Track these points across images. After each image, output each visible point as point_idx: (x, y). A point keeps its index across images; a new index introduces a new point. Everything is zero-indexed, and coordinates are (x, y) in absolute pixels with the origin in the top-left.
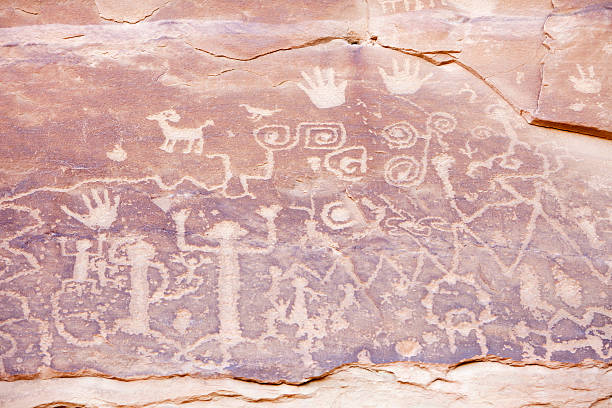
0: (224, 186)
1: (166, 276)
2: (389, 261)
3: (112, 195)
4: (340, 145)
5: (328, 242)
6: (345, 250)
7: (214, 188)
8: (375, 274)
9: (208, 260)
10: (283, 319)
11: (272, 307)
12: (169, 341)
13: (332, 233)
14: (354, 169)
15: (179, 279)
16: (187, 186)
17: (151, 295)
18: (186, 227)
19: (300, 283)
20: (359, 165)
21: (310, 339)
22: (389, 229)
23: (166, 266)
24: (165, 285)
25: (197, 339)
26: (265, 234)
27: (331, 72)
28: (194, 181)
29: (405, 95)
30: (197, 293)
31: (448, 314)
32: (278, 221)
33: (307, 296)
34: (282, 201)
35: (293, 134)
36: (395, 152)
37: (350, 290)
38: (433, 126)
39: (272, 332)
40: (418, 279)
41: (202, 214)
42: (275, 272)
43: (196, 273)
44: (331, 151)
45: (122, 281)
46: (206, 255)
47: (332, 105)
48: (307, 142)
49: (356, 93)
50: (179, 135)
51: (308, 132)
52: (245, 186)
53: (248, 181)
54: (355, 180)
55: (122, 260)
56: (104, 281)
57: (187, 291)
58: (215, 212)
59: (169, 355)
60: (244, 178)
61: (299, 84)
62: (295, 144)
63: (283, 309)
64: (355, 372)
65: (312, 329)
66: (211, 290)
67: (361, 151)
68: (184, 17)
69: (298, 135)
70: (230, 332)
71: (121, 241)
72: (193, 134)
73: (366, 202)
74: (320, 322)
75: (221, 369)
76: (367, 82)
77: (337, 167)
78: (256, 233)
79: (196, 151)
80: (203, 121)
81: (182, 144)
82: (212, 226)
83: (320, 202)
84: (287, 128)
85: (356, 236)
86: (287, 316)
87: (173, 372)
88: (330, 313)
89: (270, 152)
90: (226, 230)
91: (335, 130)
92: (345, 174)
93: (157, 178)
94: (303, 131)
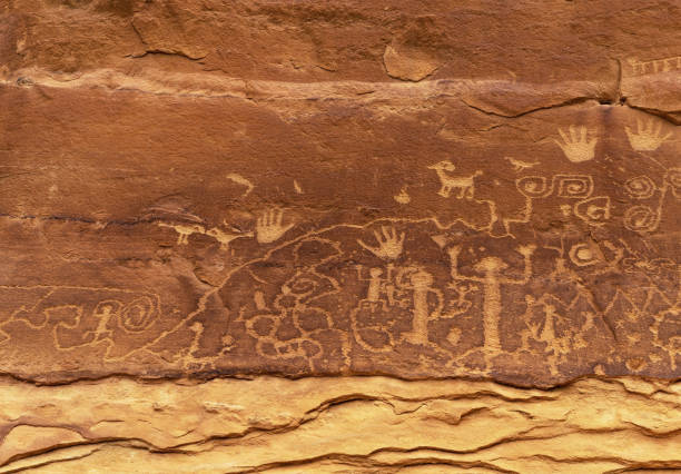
0: (490, 227)
1: (441, 300)
2: (624, 294)
3: (398, 232)
4: (589, 195)
5: (573, 277)
6: (588, 284)
7: (482, 229)
8: (611, 305)
9: (476, 288)
10: (535, 338)
11: (527, 327)
12: (443, 351)
13: (578, 270)
14: (598, 216)
15: (453, 302)
16: (460, 226)
17: (430, 315)
18: (458, 259)
19: (549, 310)
20: (603, 212)
21: (556, 354)
22: (625, 267)
23: (442, 292)
24: (441, 307)
25: (466, 350)
26: (522, 268)
27: (583, 131)
28: (466, 224)
29: (647, 152)
30: (467, 314)
31: (671, 339)
32: (532, 258)
33: (555, 320)
34: (537, 243)
35: (549, 184)
36: (635, 202)
37: (590, 317)
38: (669, 180)
39: (525, 347)
40: (647, 309)
41: (471, 250)
42: (530, 300)
43: (467, 297)
44: (580, 200)
45: (407, 302)
46: (474, 283)
47: (582, 159)
48: (560, 192)
49: (604, 149)
50: (455, 183)
51: (562, 183)
52: (508, 228)
53: (510, 224)
54: (598, 225)
55: (406, 286)
56: (392, 301)
57: (458, 313)
58: (482, 249)
59: (444, 361)
60: (506, 222)
61: (556, 142)
62: (550, 193)
63: (534, 330)
64: (592, 382)
65: (559, 347)
66: (477, 312)
67: (606, 200)
68: (460, 76)
69: (553, 185)
70: (492, 347)
71: (406, 270)
72: (465, 183)
73: (608, 244)
74: (564, 341)
75: (485, 374)
76: (614, 139)
77: (584, 214)
78: (516, 266)
79: (469, 197)
80: (473, 173)
81: (456, 190)
82: (480, 261)
83: (569, 244)
84: (544, 179)
85: (597, 273)
86: (538, 335)
87: (446, 375)
88: (574, 334)
89: (529, 200)
90: (490, 264)
91: (584, 181)
92: (591, 220)
93: (435, 220)
94: (557, 182)
